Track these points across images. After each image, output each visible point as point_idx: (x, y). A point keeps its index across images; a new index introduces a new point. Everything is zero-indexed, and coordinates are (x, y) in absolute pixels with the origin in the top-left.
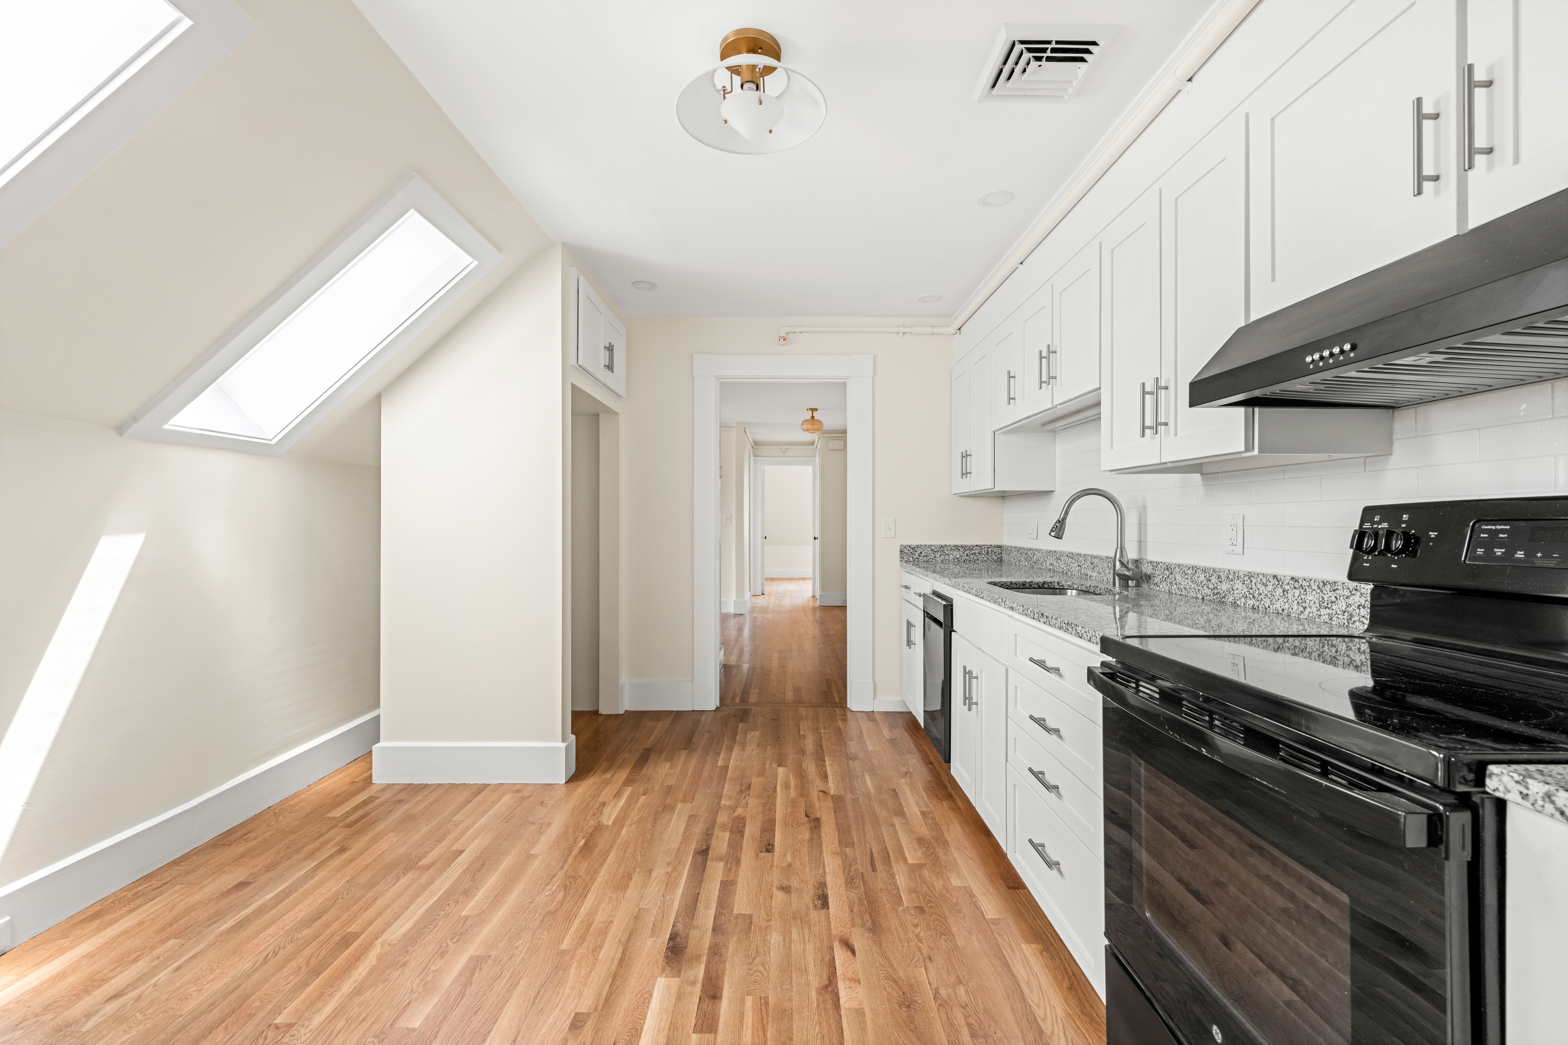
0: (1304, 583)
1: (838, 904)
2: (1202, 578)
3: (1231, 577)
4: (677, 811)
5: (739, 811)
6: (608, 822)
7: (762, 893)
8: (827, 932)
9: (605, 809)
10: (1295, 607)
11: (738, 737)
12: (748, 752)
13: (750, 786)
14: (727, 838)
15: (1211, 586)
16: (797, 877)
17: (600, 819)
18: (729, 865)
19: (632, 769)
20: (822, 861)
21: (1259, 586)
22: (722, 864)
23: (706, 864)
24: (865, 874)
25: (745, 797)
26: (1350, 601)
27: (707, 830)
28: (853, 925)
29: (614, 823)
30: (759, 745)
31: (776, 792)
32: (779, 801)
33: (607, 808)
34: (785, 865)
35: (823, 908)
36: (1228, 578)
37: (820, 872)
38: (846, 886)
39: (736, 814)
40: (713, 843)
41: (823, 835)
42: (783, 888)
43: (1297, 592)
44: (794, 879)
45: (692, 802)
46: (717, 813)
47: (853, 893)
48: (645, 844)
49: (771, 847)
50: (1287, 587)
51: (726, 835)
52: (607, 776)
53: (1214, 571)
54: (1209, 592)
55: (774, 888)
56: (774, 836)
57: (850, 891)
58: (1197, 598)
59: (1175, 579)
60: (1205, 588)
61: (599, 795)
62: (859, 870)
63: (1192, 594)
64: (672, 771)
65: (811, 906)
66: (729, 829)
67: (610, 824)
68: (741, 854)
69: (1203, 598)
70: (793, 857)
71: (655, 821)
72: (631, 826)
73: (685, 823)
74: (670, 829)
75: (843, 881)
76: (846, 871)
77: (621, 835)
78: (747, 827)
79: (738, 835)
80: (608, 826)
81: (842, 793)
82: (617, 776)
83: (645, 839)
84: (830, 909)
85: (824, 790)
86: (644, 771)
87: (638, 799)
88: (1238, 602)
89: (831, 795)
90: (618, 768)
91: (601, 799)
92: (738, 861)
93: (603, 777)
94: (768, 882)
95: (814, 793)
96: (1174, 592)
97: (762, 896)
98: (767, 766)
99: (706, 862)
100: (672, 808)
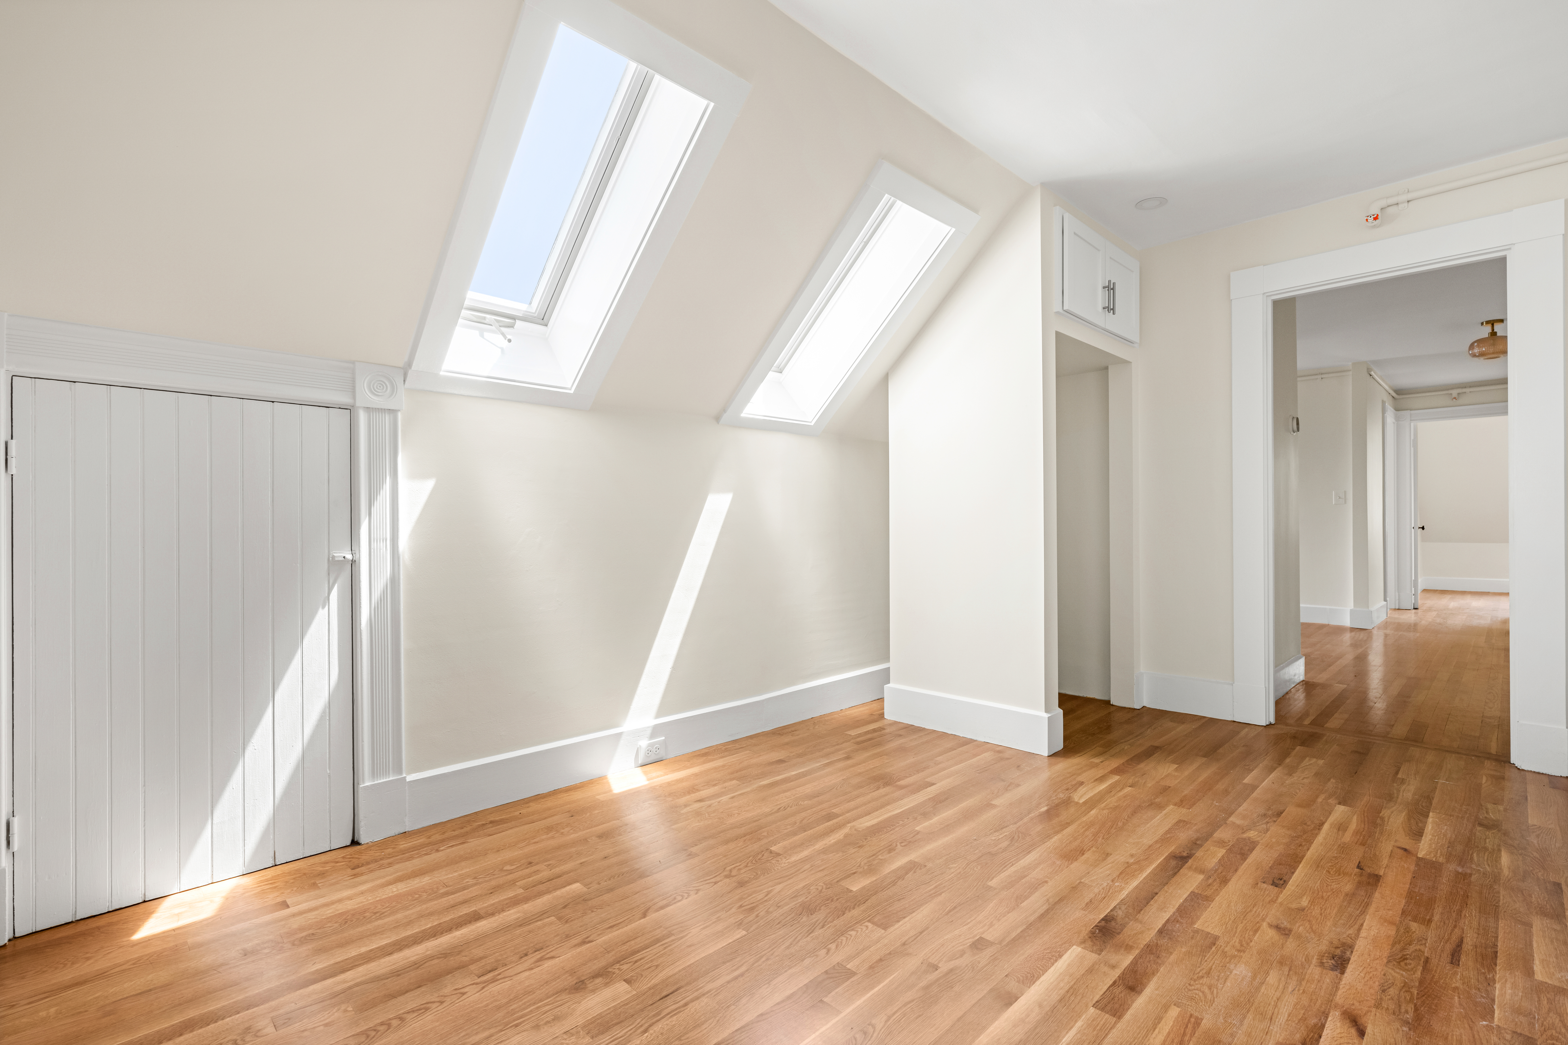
1: (1362, 975)
4: (1164, 812)
5: (1252, 834)
6: (1079, 799)
7: (1245, 922)
8: (1327, 996)
9: (1080, 788)
11: (1288, 760)
12: (1295, 778)
13: (1282, 813)
14: (1220, 855)
16: (1307, 924)
17: (1071, 795)
18: (1210, 881)
19: (1127, 761)
20: (1359, 922)
22: (1201, 877)
23: (1179, 870)
24: (1434, 961)
25: (1268, 823)
27: (1197, 839)
28: (1378, 1006)
29: (1085, 803)
30: (1317, 774)
31: (1320, 829)
32: (1319, 840)
33: (1084, 787)
34: (1294, 906)
35: (1333, 970)
37: (1350, 932)
38: (1389, 962)
39: (1245, 836)
40: (1199, 853)
41: (1377, 895)
42: (1280, 928)
44: (1302, 925)
45: (1189, 809)
46: (1219, 827)
47: (1397, 973)
48: (1112, 830)
49: (1282, 882)
51: (1221, 852)
52: (1096, 760)
55: (1265, 924)
56: (1293, 873)
57: (1392, 969)
61: (1079, 774)
62: (1424, 952)
64: (1176, 774)
65: (1314, 961)
66: (1228, 847)
67: (1081, 801)
68: (1233, 875)
70: (1312, 902)
71: (1134, 813)
72: (1103, 809)
73: (1170, 825)
74: (1148, 825)
75: (1386, 954)
76: (1400, 946)
77: (1089, 814)
78: (1254, 852)
79: (1238, 856)
80: (1077, 803)
81: (1441, 860)
82: (1107, 763)
83: (1114, 826)
84: (1346, 975)
85: (1407, 847)
86: (1142, 765)
87: (1123, 788)
89: (1417, 857)
90: (1113, 756)
91: (1080, 778)
92: (1225, 881)
93: (1091, 760)
94: (1259, 914)
95: (1386, 847)
97: (1242, 925)
98: (1320, 800)
99: (1181, 868)
100: (1160, 807)
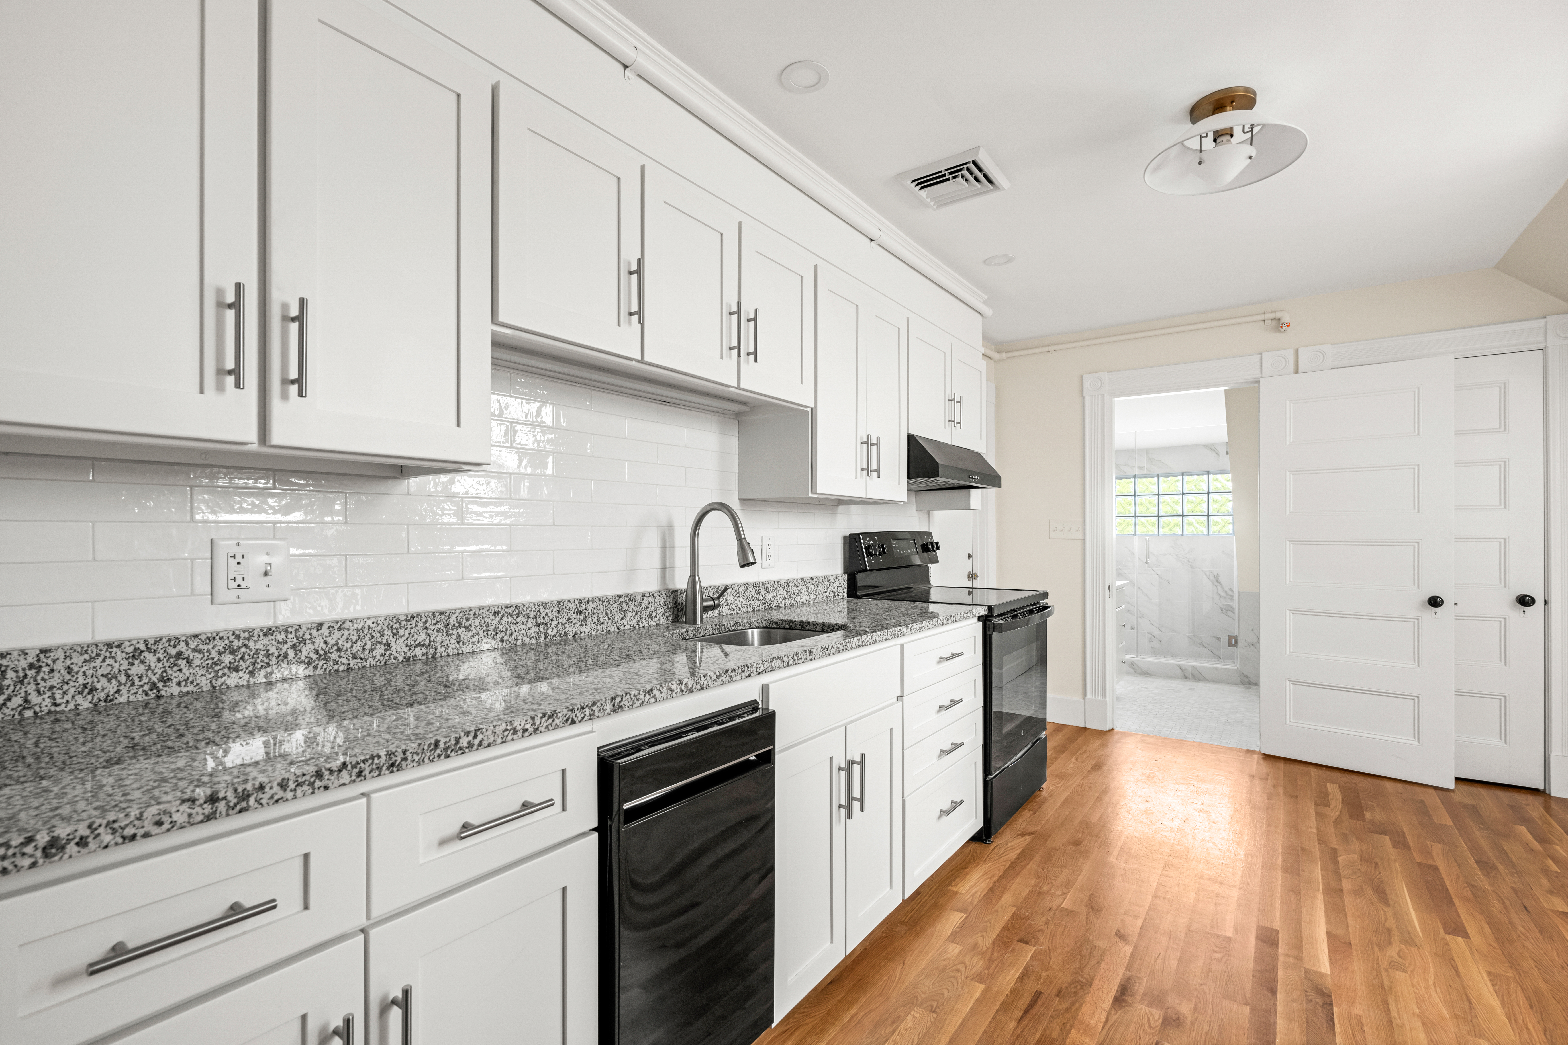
0: (817, 580)
2: (753, 592)
3: (775, 586)
10: (812, 597)
15: (760, 598)
21: (793, 588)
26: (834, 585)
36: (773, 587)
50: (808, 585)
53: (763, 584)
54: (757, 603)
58: (748, 612)
59: (726, 601)
60: (755, 601)
63: (744, 610)
69: (754, 611)
88: (780, 605)
96: (724, 614)
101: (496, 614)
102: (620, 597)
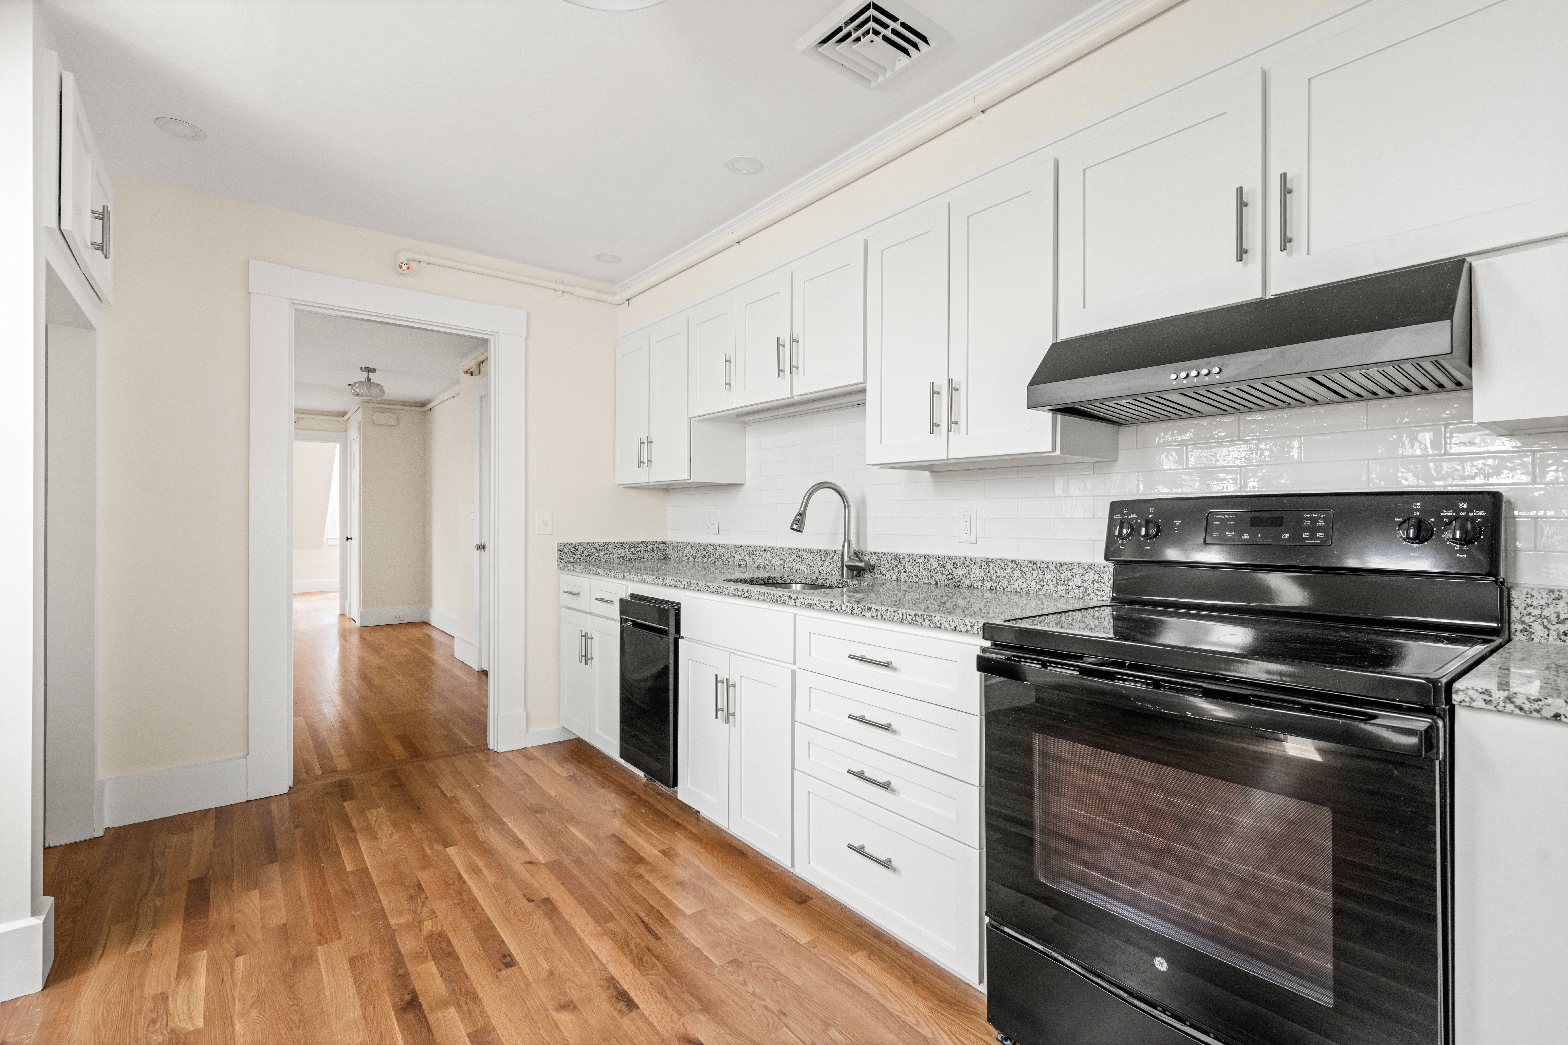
0: (1042, 565)
1: (645, 996)
2: (936, 565)
3: (967, 563)
4: (321, 961)
5: (428, 926)
6: (193, 1024)
7: (539, 1025)
8: (657, 1037)
9: (171, 1005)
10: (1033, 586)
11: (354, 823)
12: (384, 840)
13: (421, 885)
14: (434, 970)
15: (945, 572)
16: (571, 984)
17: (171, 1025)
18: (465, 1008)
19: (185, 921)
20: (589, 951)
21: (997, 569)
22: (452, 1010)
23: (426, 1020)
24: (651, 946)
25: (423, 903)
26: (1085, 578)
27: (395, 970)
28: (681, 1015)
29: (208, 1021)
30: (395, 825)
31: (465, 882)
32: (478, 894)
33: (175, 1001)
34: (544, 975)
35: (631, 1010)
36: (964, 564)
37: (597, 965)
38: (639, 970)
39: (426, 932)
40: (418, 985)
41: (567, 917)
42: (564, 1006)
43: (1035, 573)
44: (570, 988)
45: (340, 938)
46: (394, 939)
47: (653, 975)
48: (296, 1032)
49: (509, 959)
50: (1025, 570)
51: (431, 967)
52: (138, 946)
53: (949, 558)
54: (942, 577)
55: (552, 1013)
56: (503, 942)
57: (648, 974)
58: (929, 584)
59: (904, 568)
60: (939, 574)
61: (141, 986)
62: (639, 944)
63: (924, 580)
64: (270, 903)
65: (615, 1013)
66: (430, 957)
67: (200, 1024)
68: (471, 984)
69: (937, 584)
70: (547, 960)
71: (291, 988)
72: (247, 1013)
73: (349, 973)
74: (328, 992)
75: (631, 965)
76: (627, 952)
77: (237, 1036)
78: (454, 944)
79: (449, 959)
80: (198, 1031)
81: (556, 857)
82: (159, 941)
83: (292, 1025)
84: (640, 1007)
85: (530, 860)
86: (213, 916)
87: (232, 965)
88: (975, 585)
89: (544, 864)
90: (154, 926)
91: (151, 989)
92: (475, 997)
93: (130, 951)
94: (538, 1008)
95: (520, 869)
96: (902, 580)
97: (542, 1031)
98: (429, 852)
99: (425, 1017)
100: (310, 959)
101: (765, 550)
102: (820, 550)
